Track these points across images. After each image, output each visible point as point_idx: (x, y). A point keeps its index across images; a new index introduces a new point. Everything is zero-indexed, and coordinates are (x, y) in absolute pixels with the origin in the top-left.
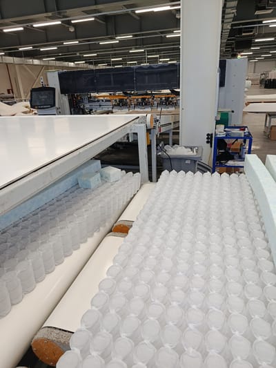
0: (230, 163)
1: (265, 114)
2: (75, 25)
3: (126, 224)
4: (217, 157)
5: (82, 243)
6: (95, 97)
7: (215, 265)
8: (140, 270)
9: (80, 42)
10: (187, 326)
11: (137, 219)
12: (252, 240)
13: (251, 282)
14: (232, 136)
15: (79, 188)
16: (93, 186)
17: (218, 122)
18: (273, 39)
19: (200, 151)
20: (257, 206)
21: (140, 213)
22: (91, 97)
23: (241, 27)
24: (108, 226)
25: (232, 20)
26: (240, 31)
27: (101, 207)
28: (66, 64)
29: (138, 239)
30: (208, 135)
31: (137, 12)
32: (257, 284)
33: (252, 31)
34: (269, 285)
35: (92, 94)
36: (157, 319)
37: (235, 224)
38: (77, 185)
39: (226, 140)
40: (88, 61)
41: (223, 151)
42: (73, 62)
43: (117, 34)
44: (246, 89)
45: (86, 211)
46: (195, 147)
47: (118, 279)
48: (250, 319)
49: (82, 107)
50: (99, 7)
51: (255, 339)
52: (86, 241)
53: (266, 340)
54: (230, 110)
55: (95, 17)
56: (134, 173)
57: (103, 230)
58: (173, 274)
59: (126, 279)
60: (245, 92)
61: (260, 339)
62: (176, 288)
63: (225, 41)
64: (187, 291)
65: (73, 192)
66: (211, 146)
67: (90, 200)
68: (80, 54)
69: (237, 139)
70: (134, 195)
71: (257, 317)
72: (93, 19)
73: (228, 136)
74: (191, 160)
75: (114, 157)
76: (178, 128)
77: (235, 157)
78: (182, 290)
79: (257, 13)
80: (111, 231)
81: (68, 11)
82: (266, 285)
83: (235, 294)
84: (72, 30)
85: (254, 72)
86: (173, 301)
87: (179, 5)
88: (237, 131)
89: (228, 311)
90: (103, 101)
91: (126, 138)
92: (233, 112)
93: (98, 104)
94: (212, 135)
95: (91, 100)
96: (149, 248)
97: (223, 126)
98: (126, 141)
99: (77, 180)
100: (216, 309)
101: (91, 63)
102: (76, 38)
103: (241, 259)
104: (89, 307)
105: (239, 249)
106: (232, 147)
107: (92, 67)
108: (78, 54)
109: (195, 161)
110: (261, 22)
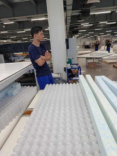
0: (74, 78)
1: (85, 58)
2: (5, 25)
3: (31, 110)
4: (69, 76)
5: (10, 122)
6: (16, 55)
7: (68, 123)
8: (36, 131)
9: (8, 32)
10: (57, 153)
11: (35, 107)
12: (82, 110)
13: (82, 129)
14: (73, 68)
15: (8, 96)
16: (14, 94)
17: (67, 63)
18: (85, 30)
19: (61, 75)
20: (83, 95)
21: (36, 104)
22: (14, 55)
23: (73, 26)
24: (23, 112)
25: (69, 23)
26: (73, 28)
27: (18, 104)
28: (2, 41)
29: (35, 116)
30: (64, 68)
31: (32, 20)
32: (85, 129)
33: (77, 28)
34: (90, 129)
35: (14, 53)
36: (44, 153)
37: (75, 104)
38: (7, 95)
39: (72, 70)
40: (13, 39)
41: (71, 74)
42: (6, 40)
43: (24, 28)
44: (77, 49)
45: (11, 106)
46: (59, 73)
47: (26, 137)
48: (83, 145)
49: (10, 59)
50: (16, 18)
51: (86, 153)
52: (12, 120)
53: (89, 153)
54: (72, 58)
55: (14, 22)
56: (34, 87)
57: (20, 114)
58: (50, 130)
59: (30, 136)
60: (77, 50)
61: (87, 153)
62: (52, 136)
63: (68, 31)
64: (56, 137)
65: (5, 98)
66: (66, 72)
67: (13, 101)
68: (9, 37)
69: (75, 69)
70: (34, 96)
71: (85, 143)
72: (13, 23)
73: (72, 68)
74: (58, 79)
75: (26, 79)
76: (52, 66)
77: (76, 76)
78: (55, 137)
79: (78, 21)
80: (24, 114)
81: (1, 19)
82: (88, 129)
83: (76, 135)
84: (4, 27)
85: (80, 43)
86: (51, 143)
87: (48, 18)
88: (75, 66)
89: (74, 143)
90: (19, 56)
91: (29, 72)
92: (73, 58)
93: (17, 57)
94: (66, 68)
95: (14, 56)
96: (40, 120)
97: (70, 64)
98: (29, 73)
99: (7, 93)
100: (69, 143)
101: (14, 40)
102: (6, 30)
103: (78, 119)
104: (12, 153)
105: (77, 115)
106: (74, 72)
107: (14, 42)
108: (8, 37)
109: (60, 79)
110: (80, 24)
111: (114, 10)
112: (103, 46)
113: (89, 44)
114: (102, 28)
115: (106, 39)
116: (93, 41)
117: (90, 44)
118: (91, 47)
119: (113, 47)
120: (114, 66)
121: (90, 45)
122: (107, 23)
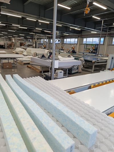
111: (25, 17)
112: (17, 47)
113: (3, 44)
114: (16, 30)
115: (20, 42)
116: (7, 42)
117: (5, 44)
118: (6, 47)
119: (27, 50)
120: (28, 67)
121: (5, 46)
122: (19, 27)
